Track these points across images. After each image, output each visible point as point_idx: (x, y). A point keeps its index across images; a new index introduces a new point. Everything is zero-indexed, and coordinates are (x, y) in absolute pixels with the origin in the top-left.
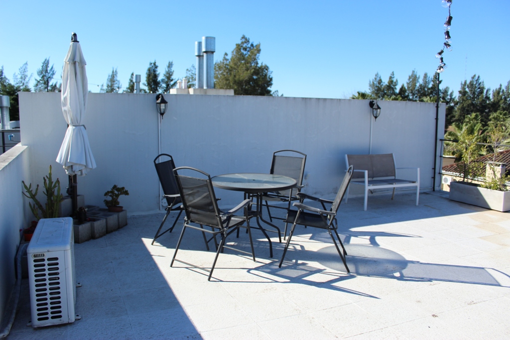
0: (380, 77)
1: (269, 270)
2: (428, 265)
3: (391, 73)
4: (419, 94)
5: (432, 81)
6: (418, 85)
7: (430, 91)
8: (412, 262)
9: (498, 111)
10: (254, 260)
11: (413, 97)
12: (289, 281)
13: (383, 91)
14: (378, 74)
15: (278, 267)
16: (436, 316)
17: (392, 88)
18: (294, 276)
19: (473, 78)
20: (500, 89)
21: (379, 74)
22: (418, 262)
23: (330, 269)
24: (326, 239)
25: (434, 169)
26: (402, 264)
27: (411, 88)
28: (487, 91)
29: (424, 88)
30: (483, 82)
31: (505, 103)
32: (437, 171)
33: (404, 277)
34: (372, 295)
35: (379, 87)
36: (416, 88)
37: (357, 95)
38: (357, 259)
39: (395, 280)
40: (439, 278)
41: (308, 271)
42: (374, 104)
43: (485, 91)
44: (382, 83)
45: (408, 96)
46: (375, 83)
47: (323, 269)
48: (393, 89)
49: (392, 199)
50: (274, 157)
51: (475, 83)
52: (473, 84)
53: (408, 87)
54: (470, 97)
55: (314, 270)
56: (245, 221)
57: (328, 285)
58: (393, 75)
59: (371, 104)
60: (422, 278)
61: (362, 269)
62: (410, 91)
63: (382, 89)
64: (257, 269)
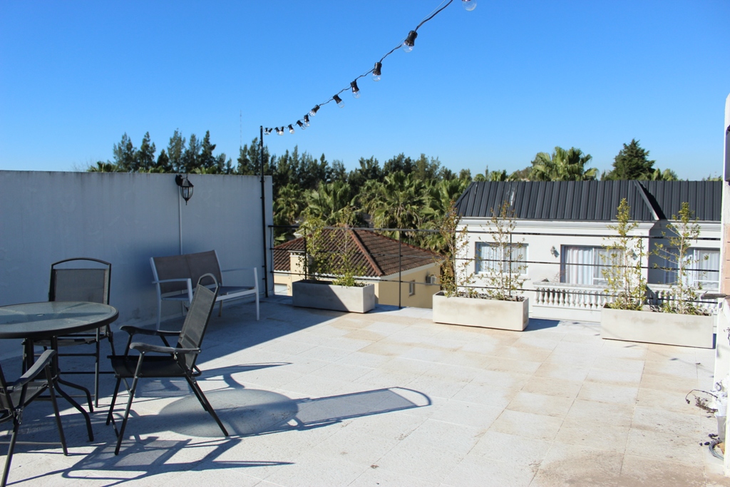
0: (129, 140)
1: (101, 464)
2: (323, 401)
3: (145, 134)
4: (186, 164)
5: (203, 145)
6: (183, 151)
7: (200, 159)
8: (301, 401)
9: (288, 184)
10: (66, 453)
11: (178, 169)
12: (144, 473)
13: (135, 160)
14: (126, 135)
15: (113, 455)
16: (376, 467)
17: (148, 156)
18: (149, 463)
19: (254, 142)
20: (287, 156)
21: (128, 135)
22: (308, 399)
23: (196, 438)
24: (161, 392)
25: (265, 266)
26: (291, 406)
27: (174, 156)
28: (272, 159)
29: (192, 155)
30: (267, 147)
31: (294, 174)
32: (268, 269)
33: (304, 424)
34: (280, 461)
35: (128, 154)
36: (181, 156)
37: (97, 167)
38: (225, 413)
39: (296, 431)
40: (347, 415)
41: (165, 449)
42: (182, 180)
43: (270, 159)
44: (132, 149)
45: (171, 167)
46: (123, 148)
47: (185, 440)
48: (150, 157)
49: (219, 316)
50: (53, 272)
51: (257, 149)
52: (254, 150)
53: (171, 155)
54: (253, 167)
55: (174, 445)
56: (46, 387)
57: (208, 463)
58: (148, 137)
59: (179, 181)
60: (328, 420)
61: (242, 427)
62: (174, 160)
63: (133, 157)
64: (77, 467)
